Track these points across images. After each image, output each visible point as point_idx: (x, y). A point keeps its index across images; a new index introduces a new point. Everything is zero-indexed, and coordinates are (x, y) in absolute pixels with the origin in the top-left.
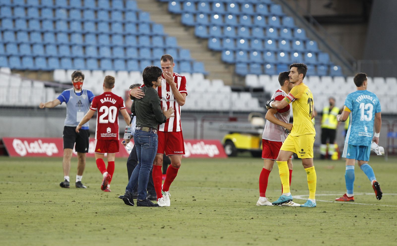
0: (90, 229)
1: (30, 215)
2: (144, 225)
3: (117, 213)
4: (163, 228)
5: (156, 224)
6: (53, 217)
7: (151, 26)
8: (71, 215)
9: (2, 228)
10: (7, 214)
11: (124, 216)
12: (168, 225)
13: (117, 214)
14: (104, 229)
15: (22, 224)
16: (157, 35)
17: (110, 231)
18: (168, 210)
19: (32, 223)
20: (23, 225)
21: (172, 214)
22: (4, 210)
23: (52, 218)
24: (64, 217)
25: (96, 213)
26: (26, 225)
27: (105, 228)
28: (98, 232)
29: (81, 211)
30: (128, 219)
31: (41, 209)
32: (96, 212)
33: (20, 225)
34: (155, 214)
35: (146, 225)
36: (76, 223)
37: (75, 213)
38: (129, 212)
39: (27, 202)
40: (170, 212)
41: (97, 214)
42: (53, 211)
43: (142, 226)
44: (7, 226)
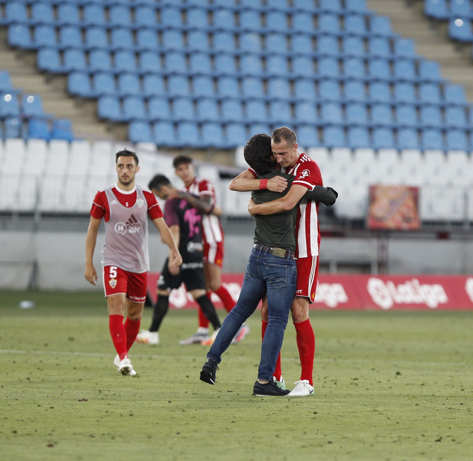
0: (303, 444)
1: (192, 418)
2: (403, 435)
3: (354, 412)
4: (439, 440)
5: (426, 434)
6: (235, 420)
7: (417, 65)
8: (267, 417)
9: (141, 442)
10: (150, 415)
11: (367, 419)
12: (448, 435)
13: (354, 414)
14: (330, 443)
15: (178, 433)
16: (428, 82)
17: (341, 447)
18: (448, 407)
19: (196, 431)
20: (179, 435)
21: (455, 415)
23: (233, 422)
24: (255, 421)
25: (315, 413)
26: (184, 435)
27: (331, 440)
28: (319, 449)
29: (287, 409)
30: (373, 425)
31: (213, 406)
32: (315, 411)
33: (174, 435)
34: (424, 415)
35: (408, 436)
36: (278, 433)
37: (276, 412)
38: (376, 411)
39: (186, 392)
40: (453, 411)
41: (316, 416)
42: (236, 410)
43: (400, 436)
44: (150, 437)
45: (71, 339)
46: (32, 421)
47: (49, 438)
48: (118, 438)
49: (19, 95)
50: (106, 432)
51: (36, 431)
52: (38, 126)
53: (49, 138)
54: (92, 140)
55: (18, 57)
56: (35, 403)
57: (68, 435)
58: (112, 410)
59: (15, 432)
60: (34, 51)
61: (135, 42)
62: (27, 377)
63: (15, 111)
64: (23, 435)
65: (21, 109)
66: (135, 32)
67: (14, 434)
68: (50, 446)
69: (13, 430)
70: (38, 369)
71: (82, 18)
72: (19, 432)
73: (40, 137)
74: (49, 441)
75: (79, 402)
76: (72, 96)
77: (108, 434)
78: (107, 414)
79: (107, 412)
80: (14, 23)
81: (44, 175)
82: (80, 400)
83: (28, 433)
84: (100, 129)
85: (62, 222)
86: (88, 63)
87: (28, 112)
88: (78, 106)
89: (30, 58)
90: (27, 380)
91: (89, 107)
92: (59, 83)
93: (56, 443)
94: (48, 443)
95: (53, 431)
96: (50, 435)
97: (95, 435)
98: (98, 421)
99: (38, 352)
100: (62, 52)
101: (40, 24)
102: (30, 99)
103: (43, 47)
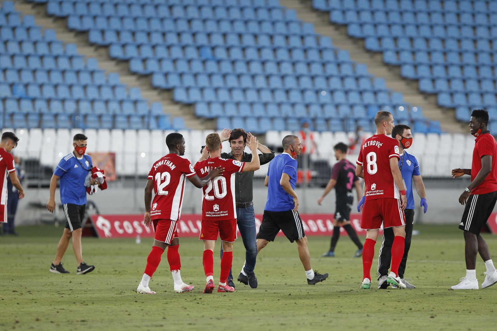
9: (487, 314)
22: (488, 294)
44: (492, 312)
45: (443, 253)
46: (421, 302)
47: (431, 313)
48: (473, 312)
49: (408, 107)
50: (466, 309)
51: (423, 308)
52: (420, 125)
53: (426, 133)
54: (452, 133)
55: (408, 84)
56: (422, 292)
57: (443, 311)
58: (469, 296)
59: (411, 309)
60: (417, 80)
61: (478, 74)
62: (417, 276)
63: (406, 116)
64: (415, 311)
65: (410, 115)
66: (477, 68)
67: (410, 310)
68: (432, 317)
69: (409, 308)
70: (423, 271)
71: (446, 60)
72: (413, 309)
73: (421, 132)
74: (431, 315)
75: (449, 291)
76: (440, 107)
77: (467, 310)
78: (466, 298)
79: (466, 297)
80: (405, 64)
81: (424, 154)
82: (449, 290)
83: (419, 309)
84: (457, 127)
85: (435, 183)
86: (450, 87)
87: (414, 117)
88: (444, 113)
89: (414, 85)
90: (417, 278)
91: (451, 113)
92: (432, 99)
93: (436, 316)
94: (431, 316)
95: (434, 308)
96: (432, 311)
97: (459, 311)
98: (460, 302)
99: (423, 261)
100: (433, 81)
101: (421, 64)
102: (415, 109)
103: (423, 78)
